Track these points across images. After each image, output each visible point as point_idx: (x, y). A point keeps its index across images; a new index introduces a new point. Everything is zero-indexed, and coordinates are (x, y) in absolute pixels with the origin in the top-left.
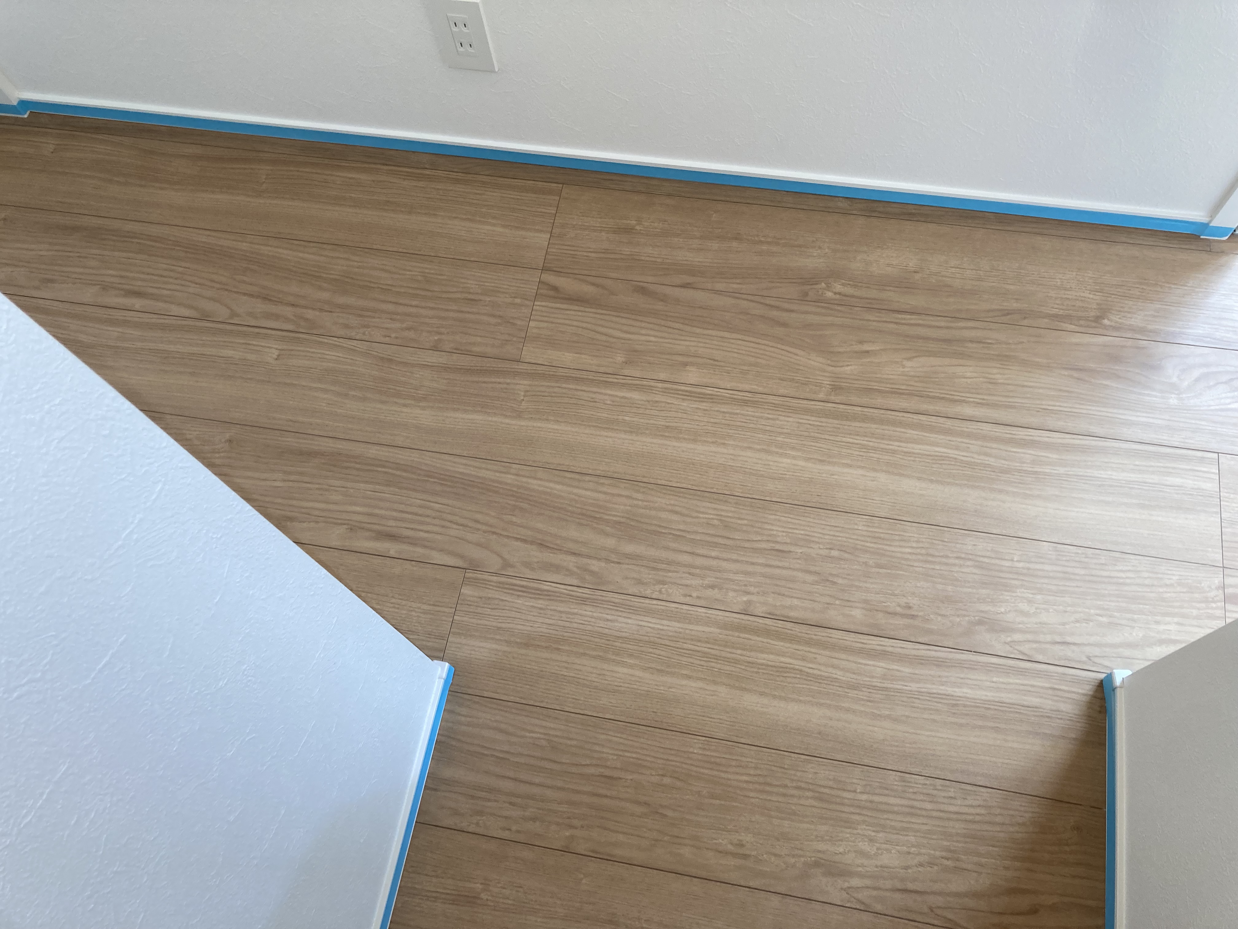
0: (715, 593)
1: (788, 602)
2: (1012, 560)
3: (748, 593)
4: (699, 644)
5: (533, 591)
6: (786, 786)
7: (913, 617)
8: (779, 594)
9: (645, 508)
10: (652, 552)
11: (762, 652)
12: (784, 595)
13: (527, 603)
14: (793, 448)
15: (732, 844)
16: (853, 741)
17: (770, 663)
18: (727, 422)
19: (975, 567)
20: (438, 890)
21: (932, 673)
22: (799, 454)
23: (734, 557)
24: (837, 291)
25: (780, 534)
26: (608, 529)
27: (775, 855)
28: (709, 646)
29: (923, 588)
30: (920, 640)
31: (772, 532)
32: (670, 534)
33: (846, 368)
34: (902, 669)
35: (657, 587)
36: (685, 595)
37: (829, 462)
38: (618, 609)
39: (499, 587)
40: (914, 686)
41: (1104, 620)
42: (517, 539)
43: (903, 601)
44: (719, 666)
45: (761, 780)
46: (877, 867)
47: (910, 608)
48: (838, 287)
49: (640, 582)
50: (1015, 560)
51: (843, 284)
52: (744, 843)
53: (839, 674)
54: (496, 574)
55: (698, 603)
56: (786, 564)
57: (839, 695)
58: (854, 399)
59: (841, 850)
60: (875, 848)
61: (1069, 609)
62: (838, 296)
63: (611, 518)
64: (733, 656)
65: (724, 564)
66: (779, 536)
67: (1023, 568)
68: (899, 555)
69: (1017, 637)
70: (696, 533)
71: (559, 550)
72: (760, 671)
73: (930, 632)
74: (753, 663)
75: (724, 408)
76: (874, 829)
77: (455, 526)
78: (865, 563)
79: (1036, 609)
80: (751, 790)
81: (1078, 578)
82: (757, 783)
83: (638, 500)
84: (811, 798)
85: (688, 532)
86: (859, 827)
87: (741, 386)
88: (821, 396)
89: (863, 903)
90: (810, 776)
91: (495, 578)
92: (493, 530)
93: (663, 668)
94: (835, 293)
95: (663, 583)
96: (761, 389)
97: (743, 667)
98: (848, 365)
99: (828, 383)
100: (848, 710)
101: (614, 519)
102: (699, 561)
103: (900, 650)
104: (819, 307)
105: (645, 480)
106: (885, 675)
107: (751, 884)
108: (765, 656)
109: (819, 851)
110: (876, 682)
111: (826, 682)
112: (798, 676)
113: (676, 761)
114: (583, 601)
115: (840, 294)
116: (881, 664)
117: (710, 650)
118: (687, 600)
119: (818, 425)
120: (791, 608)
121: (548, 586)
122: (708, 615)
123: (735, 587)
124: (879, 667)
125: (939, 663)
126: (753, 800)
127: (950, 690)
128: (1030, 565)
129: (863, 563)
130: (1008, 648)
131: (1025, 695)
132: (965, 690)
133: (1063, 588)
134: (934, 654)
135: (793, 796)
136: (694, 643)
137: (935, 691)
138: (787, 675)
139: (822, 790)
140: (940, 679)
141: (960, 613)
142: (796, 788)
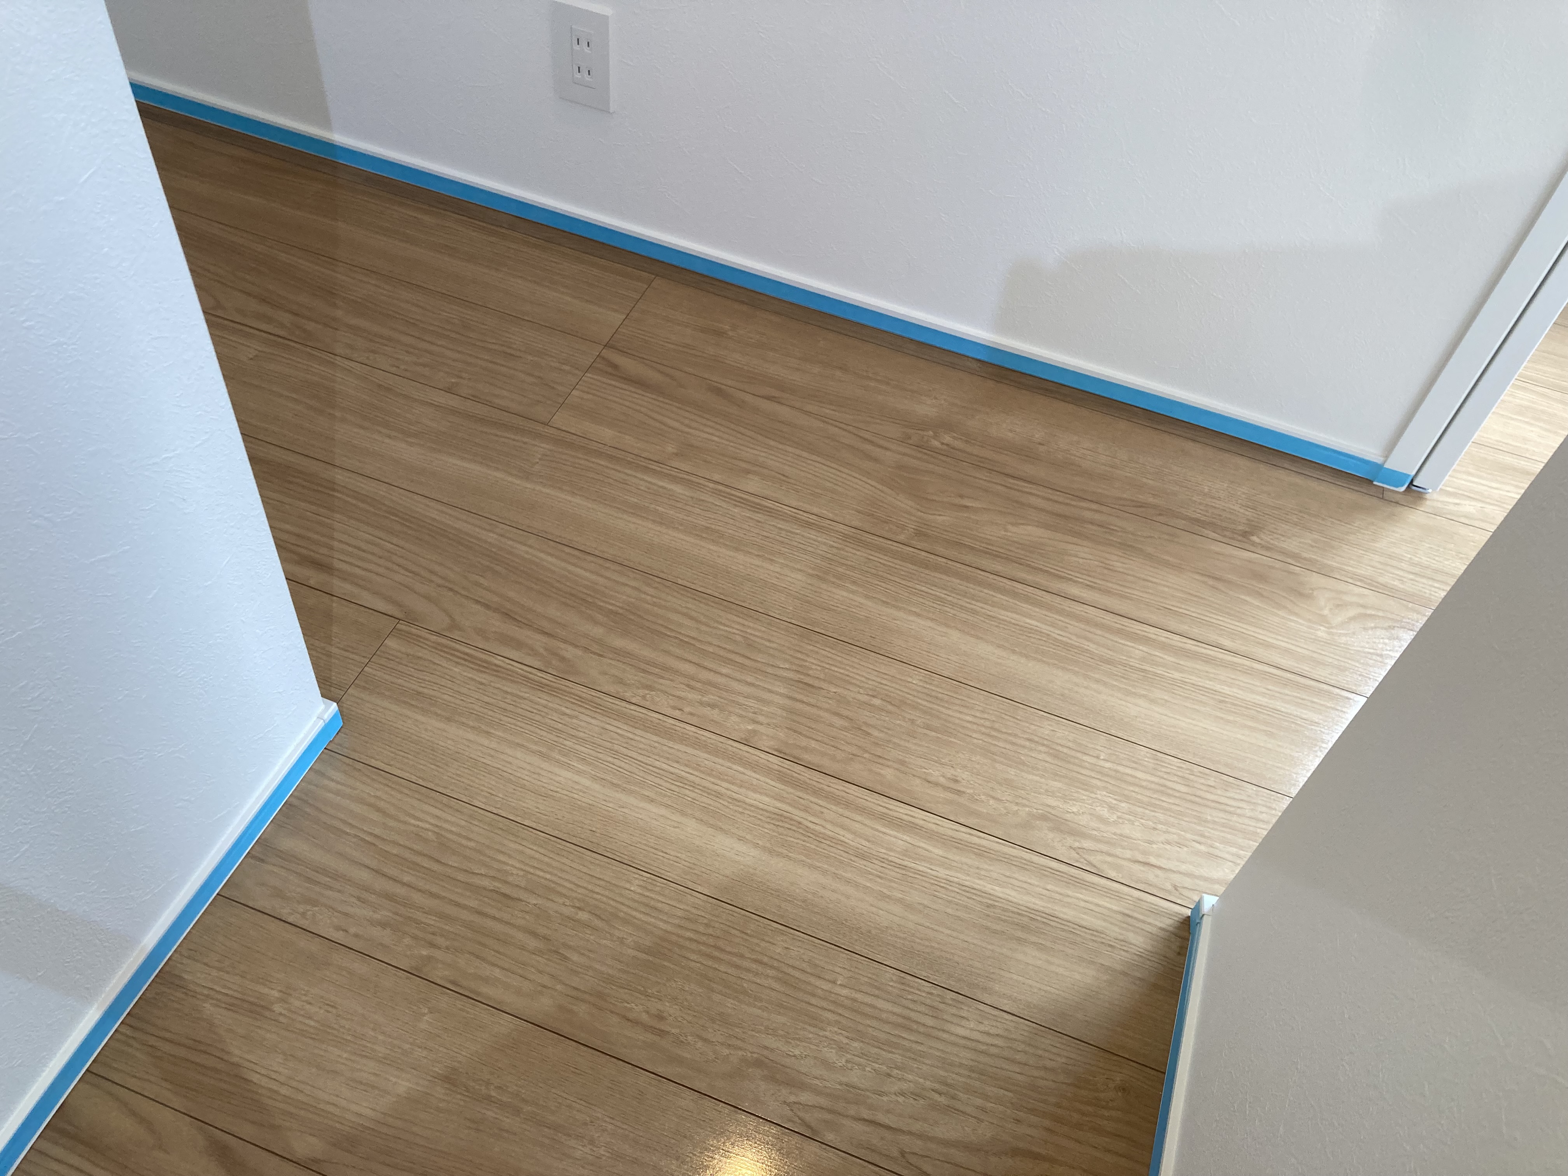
0: (715, 714)
1: (804, 742)
2: (1098, 757)
3: (756, 722)
4: (675, 765)
5: (479, 663)
6: (743, 957)
7: (959, 793)
8: (795, 731)
9: (653, 604)
11: (755, 791)
12: (800, 733)
13: (465, 674)
14: (854, 583)
15: (647, 1012)
16: (847, 920)
17: (761, 806)
18: (781, 539)
21: (969, 862)
22: (860, 590)
23: (750, 679)
24: (945, 442)
25: (814, 667)
26: (599, 617)
27: (704, 1040)
28: (687, 769)
29: (978, 763)
30: (962, 821)
31: (805, 664)
32: (676, 638)
33: (938, 517)
34: (932, 849)
35: (641, 692)
36: (674, 708)
37: (894, 606)
38: (582, 704)
39: (436, 649)
40: (941, 872)
41: (1202, 848)
42: (477, 602)
43: (950, 772)
45: (711, 941)
47: (956, 781)
48: (947, 439)
49: (621, 682)
50: (1102, 757)
51: (954, 438)
52: (665, 1015)
53: (847, 837)
54: (438, 634)
55: (689, 719)
56: (812, 700)
57: (842, 862)
58: (940, 550)
60: (844, 1059)
61: (1160, 826)
62: (945, 447)
64: (716, 787)
65: (735, 685)
66: (811, 669)
67: (1110, 769)
68: (957, 721)
69: (1088, 844)
70: (709, 643)
71: (529, 626)
72: (746, 812)
73: (978, 814)
74: (739, 801)
75: (781, 525)
76: (847, 1034)
77: (402, 571)
78: (912, 721)
79: (1119, 817)
80: (693, 951)
81: (1177, 794)
82: (704, 944)
83: (648, 595)
84: (774, 978)
85: (699, 641)
87: (807, 507)
88: (902, 538)
89: (808, 1126)
90: (779, 951)
91: (435, 637)
92: (451, 586)
93: (619, 783)
94: (943, 444)
95: (650, 688)
96: (831, 516)
98: (940, 515)
99: (913, 527)
100: (848, 881)
101: (611, 607)
102: (704, 674)
104: (920, 452)
105: (661, 575)
106: (906, 850)
107: (661, 1070)
110: (894, 857)
111: (828, 843)
112: (794, 828)
113: (602, 895)
114: (541, 687)
115: (947, 445)
116: (906, 838)
118: (677, 714)
119: (890, 566)
121: (500, 660)
122: (697, 735)
123: (740, 712)
124: (902, 840)
126: (693, 964)
127: (988, 887)
128: (1120, 768)
129: (909, 719)
130: (1074, 854)
131: (1085, 913)
132: (1008, 891)
133: (1157, 802)
134: (976, 840)
135: (748, 970)
136: (670, 763)
137: (967, 883)
138: (780, 824)
139: (790, 971)
140: (977, 871)
141: (1020, 800)
142: (756, 961)
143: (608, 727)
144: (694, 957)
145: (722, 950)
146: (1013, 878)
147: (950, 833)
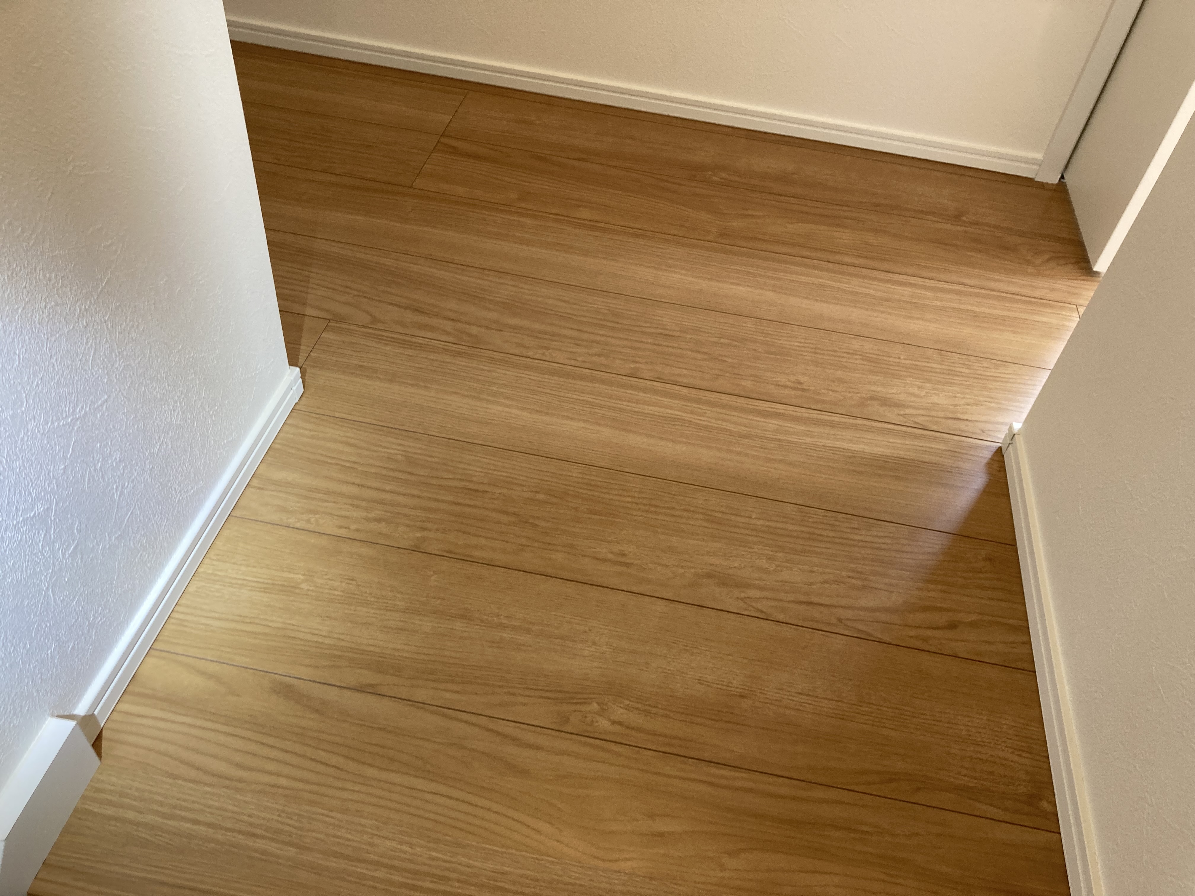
0: (602, 360)
1: (677, 371)
2: (899, 358)
3: (636, 362)
4: (582, 395)
5: (404, 343)
6: (673, 508)
7: (804, 390)
8: (669, 365)
9: (532, 295)
10: (537, 326)
11: (649, 405)
12: (673, 366)
13: (396, 351)
15: (612, 553)
16: (746, 477)
17: (656, 413)
19: (864, 360)
20: (247, 578)
21: (826, 431)
22: (689, 273)
23: (623, 336)
25: (669, 324)
26: (492, 306)
27: (662, 565)
28: (592, 397)
29: (813, 371)
30: (813, 407)
32: (556, 315)
33: (733, 223)
34: (795, 426)
35: (539, 351)
36: (569, 359)
38: (496, 363)
39: (366, 336)
40: (808, 440)
43: (793, 378)
44: (603, 412)
46: (776, 581)
47: (801, 384)
49: (522, 346)
50: (902, 358)
52: (626, 552)
54: (364, 326)
55: (583, 365)
56: (675, 345)
57: (731, 442)
58: (740, 243)
59: (736, 565)
60: (774, 566)
62: (723, 180)
63: (496, 299)
64: (620, 406)
65: (612, 341)
67: (910, 364)
69: (909, 411)
70: (584, 316)
71: (437, 316)
72: (646, 418)
73: (823, 402)
76: (771, 549)
82: (642, 504)
84: (701, 519)
85: (575, 315)
86: (756, 547)
88: (710, 238)
89: (762, 612)
90: (701, 502)
92: (365, 295)
93: (542, 410)
95: (547, 348)
96: (651, 229)
97: (629, 415)
100: (739, 453)
102: (585, 336)
103: (792, 413)
104: (706, 185)
105: (533, 276)
106: (777, 429)
107: (634, 589)
108: (651, 408)
109: (713, 565)
110: (768, 435)
111: (716, 431)
112: (687, 425)
114: (459, 354)
115: (725, 179)
116: (773, 422)
117: (594, 400)
118: (573, 363)
120: (679, 375)
121: (420, 340)
122: (593, 375)
123: (622, 357)
124: (772, 424)
125: (833, 425)
126: (637, 518)
127: (846, 445)
128: (917, 363)
129: (753, 349)
130: (902, 418)
131: (923, 454)
132: (861, 446)
133: (951, 381)
134: (827, 418)
135: (682, 517)
136: (577, 393)
137: (830, 445)
138: (675, 423)
139: (713, 514)
140: (835, 436)
141: (851, 390)
142: (685, 510)
143: (520, 375)
144: (635, 513)
145: (657, 506)
146: (863, 438)
147: (807, 415)
